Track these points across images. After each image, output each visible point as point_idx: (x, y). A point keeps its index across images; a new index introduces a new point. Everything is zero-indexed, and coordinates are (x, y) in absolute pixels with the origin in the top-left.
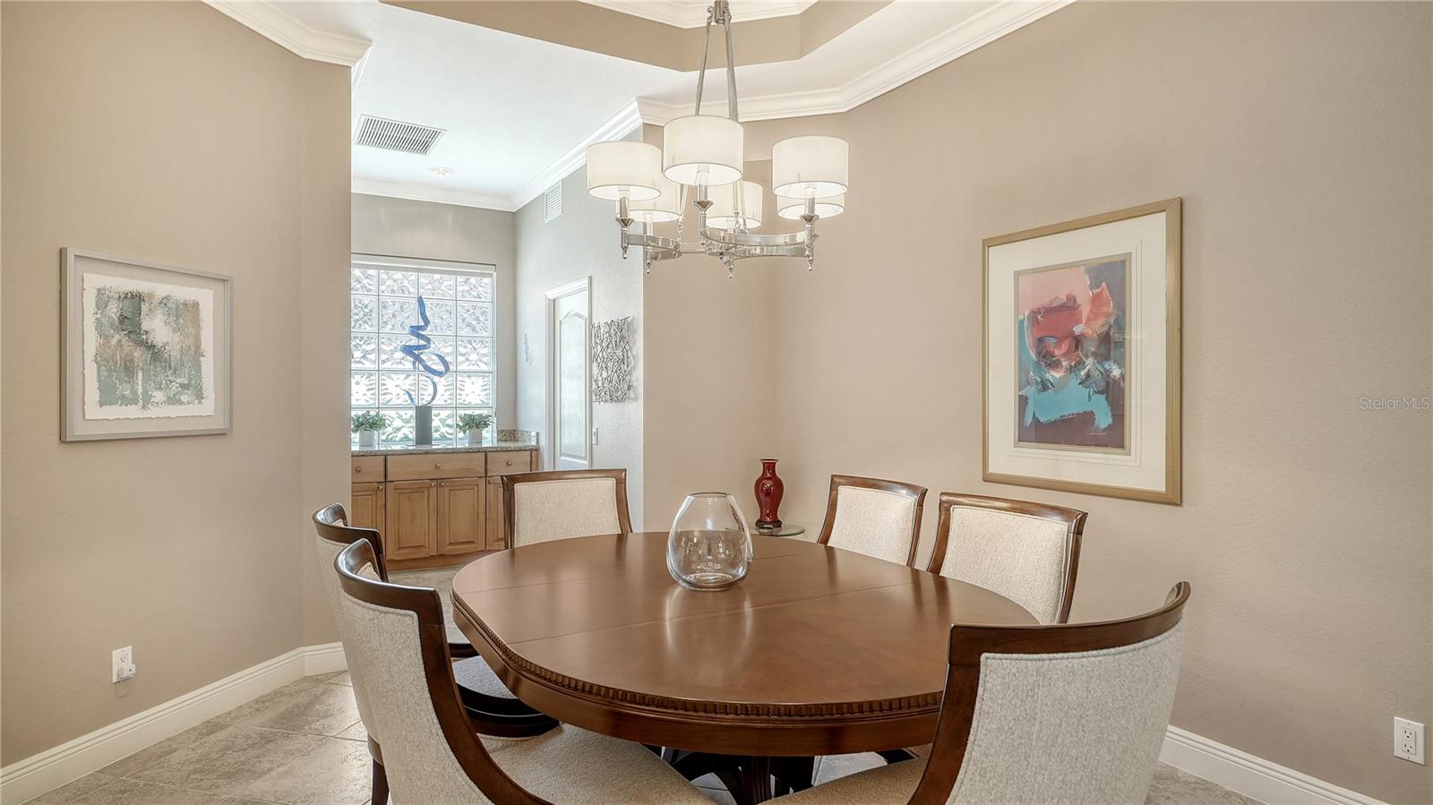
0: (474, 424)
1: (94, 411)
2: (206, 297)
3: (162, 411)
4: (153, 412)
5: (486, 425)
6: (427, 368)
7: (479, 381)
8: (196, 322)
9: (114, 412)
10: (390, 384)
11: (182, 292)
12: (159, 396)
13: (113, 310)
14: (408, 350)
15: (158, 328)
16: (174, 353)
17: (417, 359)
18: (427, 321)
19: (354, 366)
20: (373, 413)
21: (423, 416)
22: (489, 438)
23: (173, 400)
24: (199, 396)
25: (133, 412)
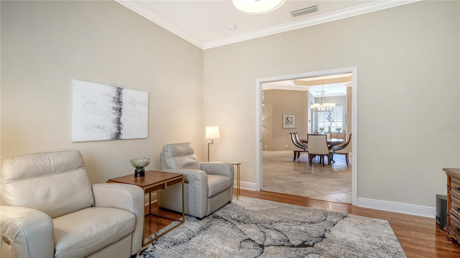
0: (339, 129)
1: (285, 126)
2: (293, 116)
3: (290, 126)
4: (289, 126)
5: (340, 130)
6: (330, 121)
7: (340, 123)
8: (293, 118)
9: (286, 126)
10: (326, 124)
11: (291, 116)
12: (290, 125)
13: (286, 118)
14: (327, 119)
15: (289, 119)
16: (291, 121)
17: (329, 120)
18: (330, 114)
19: (319, 121)
20: (323, 128)
21: (330, 128)
22: (341, 131)
23: (291, 125)
24: (293, 125)
25: (288, 126)
